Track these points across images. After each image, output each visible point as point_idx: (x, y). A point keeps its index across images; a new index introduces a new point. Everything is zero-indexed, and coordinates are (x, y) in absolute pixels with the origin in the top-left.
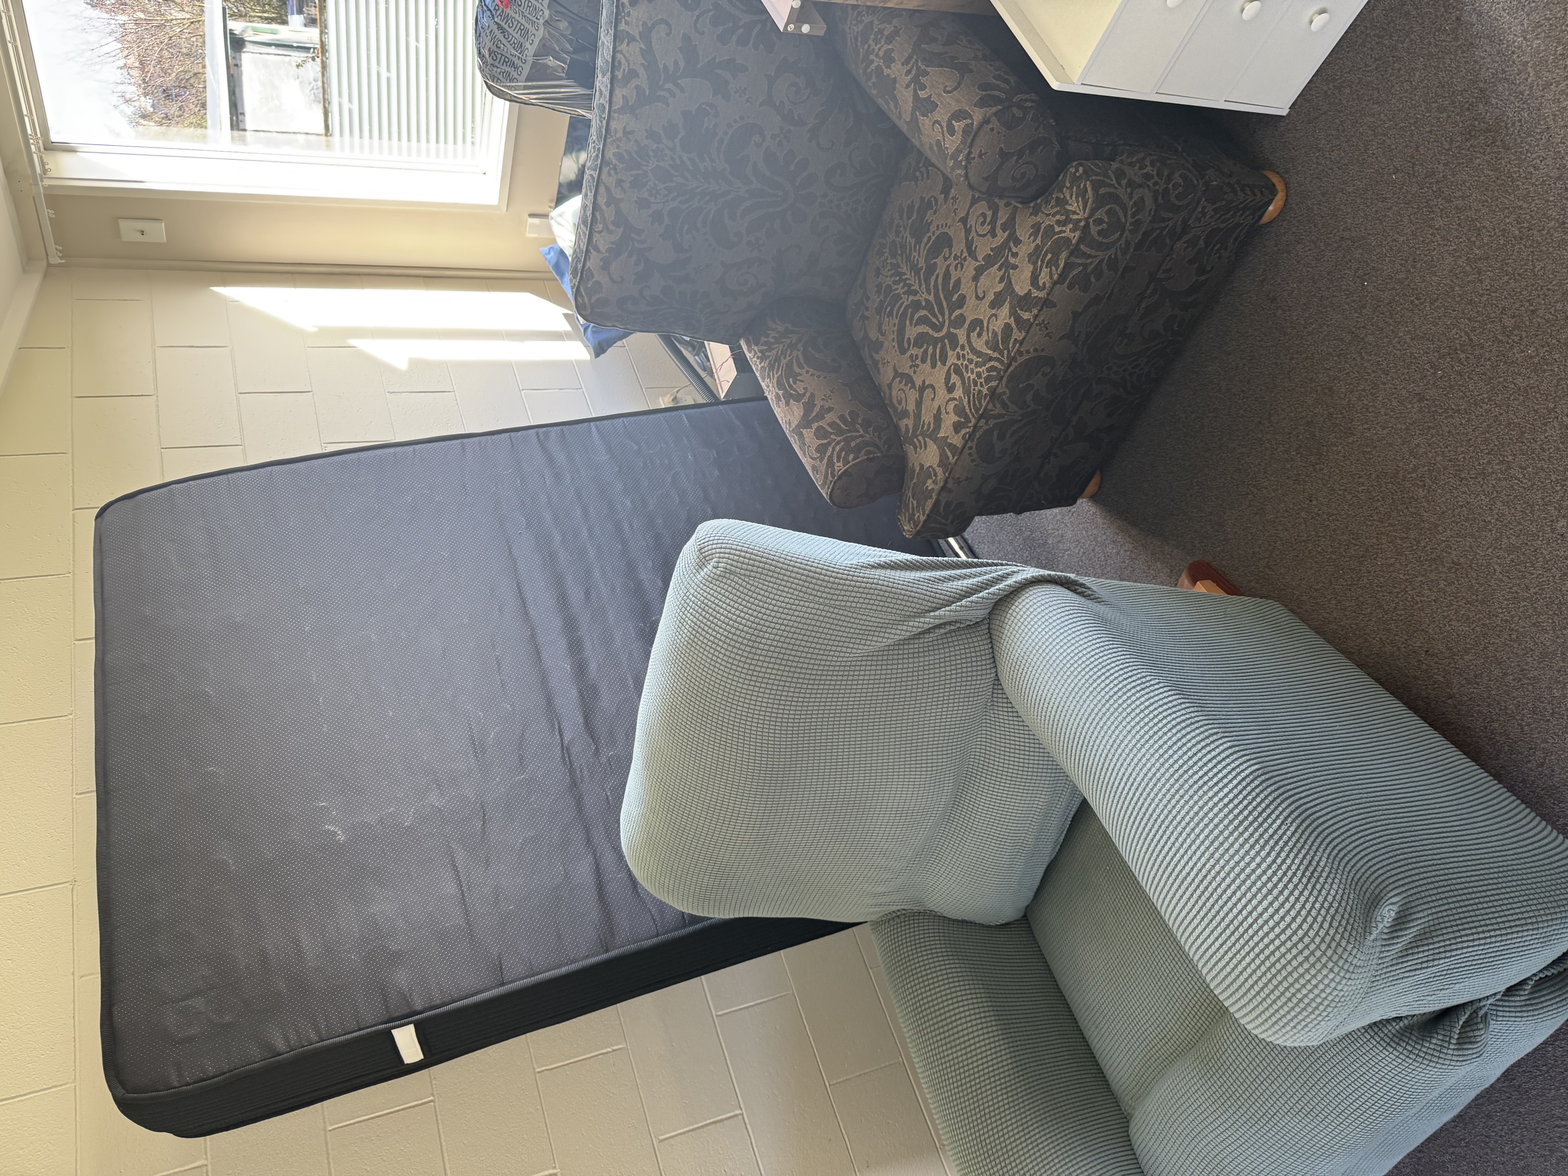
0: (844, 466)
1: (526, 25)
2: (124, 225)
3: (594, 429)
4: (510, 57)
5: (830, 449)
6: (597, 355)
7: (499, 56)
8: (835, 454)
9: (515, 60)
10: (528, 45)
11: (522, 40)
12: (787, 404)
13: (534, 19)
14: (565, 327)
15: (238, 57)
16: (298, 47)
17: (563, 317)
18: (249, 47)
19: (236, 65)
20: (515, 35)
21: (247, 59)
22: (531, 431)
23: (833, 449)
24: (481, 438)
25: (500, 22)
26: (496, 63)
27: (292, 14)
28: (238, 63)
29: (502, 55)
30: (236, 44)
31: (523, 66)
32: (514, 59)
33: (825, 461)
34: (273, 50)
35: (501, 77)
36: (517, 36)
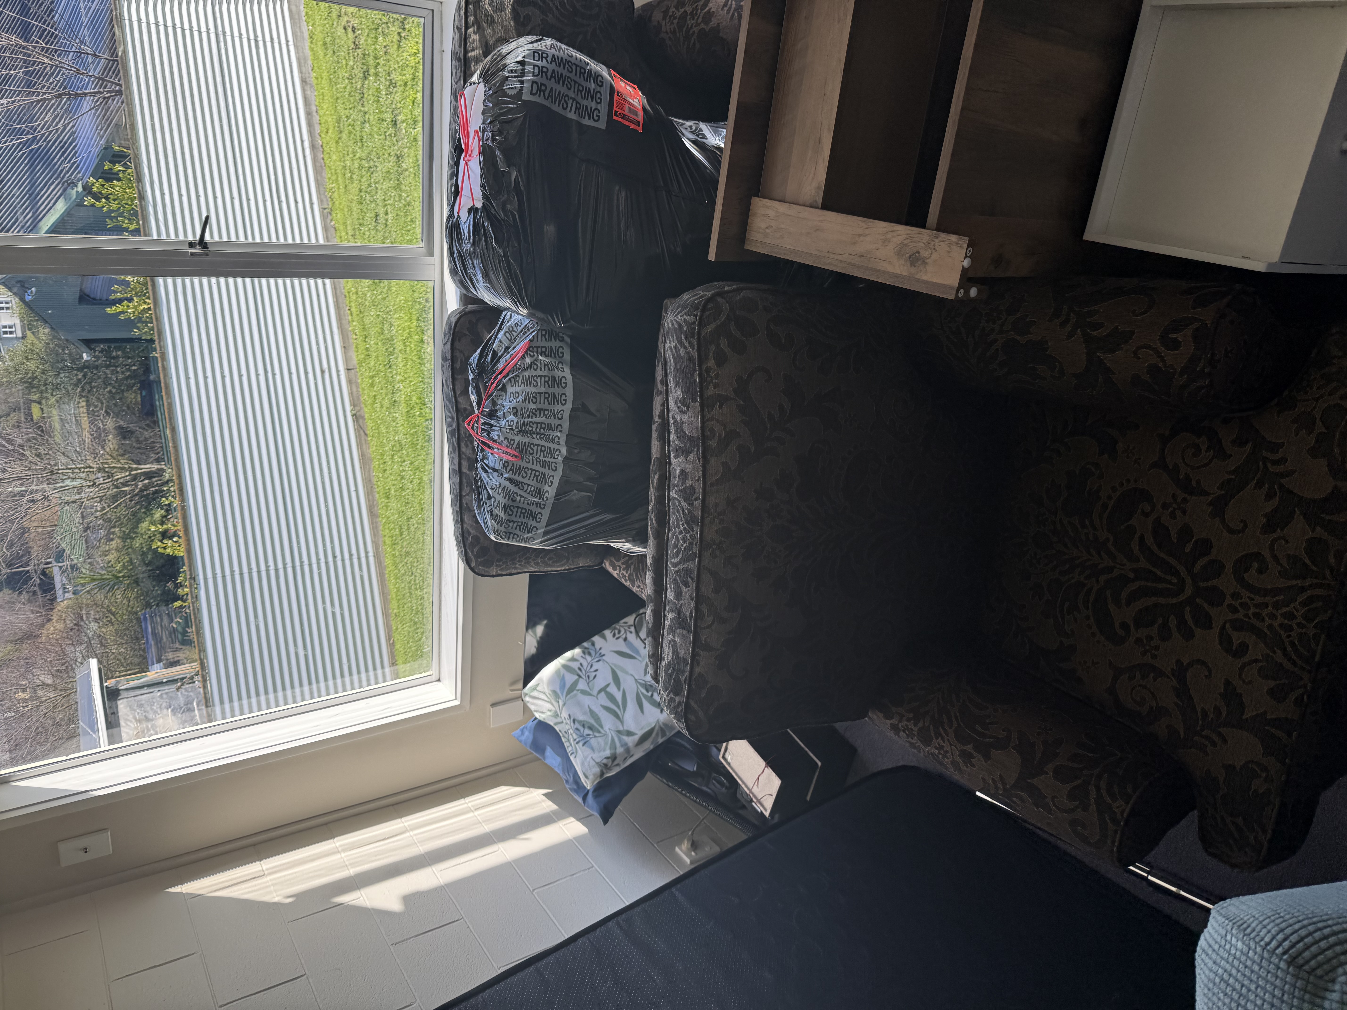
0: (1127, 803)
1: (541, 470)
2: (62, 847)
3: (678, 894)
4: (527, 507)
5: (1092, 790)
6: (605, 821)
7: (515, 510)
8: (1104, 793)
9: (533, 508)
10: (547, 488)
11: (539, 485)
12: (987, 757)
13: (552, 460)
14: (549, 806)
15: (114, 706)
16: (166, 682)
17: (544, 798)
18: (124, 694)
19: (113, 713)
20: (531, 483)
21: (122, 705)
22: (610, 924)
23: (1098, 789)
24: (557, 955)
25: (513, 477)
26: (513, 518)
27: (153, 664)
28: (115, 711)
29: (518, 507)
30: (111, 695)
31: (543, 511)
32: (531, 508)
33: (1093, 807)
34: (145, 690)
35: (517, 532)
36: (534, 483)
